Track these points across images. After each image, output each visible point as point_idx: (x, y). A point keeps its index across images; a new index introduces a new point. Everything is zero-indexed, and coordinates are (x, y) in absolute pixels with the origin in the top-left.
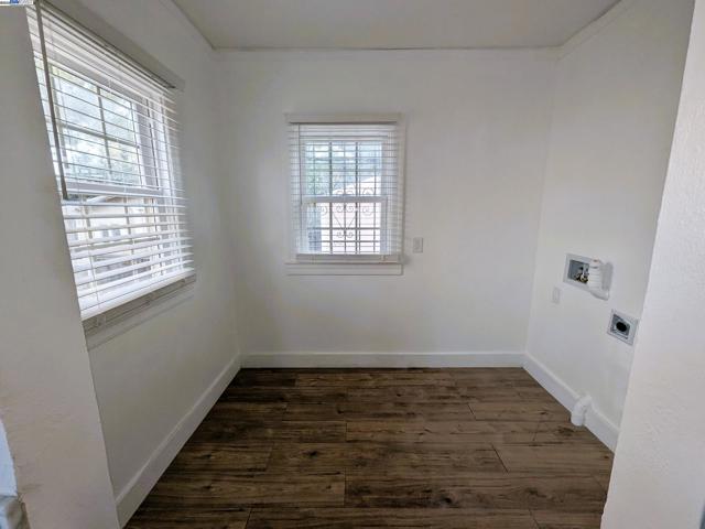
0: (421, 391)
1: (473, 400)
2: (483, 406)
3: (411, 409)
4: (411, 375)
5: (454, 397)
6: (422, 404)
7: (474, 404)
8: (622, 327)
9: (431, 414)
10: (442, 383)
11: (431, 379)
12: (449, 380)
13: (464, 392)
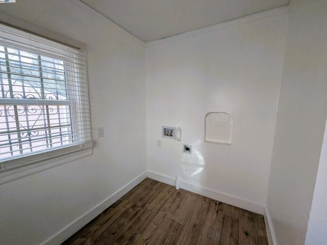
0: (123, 220)
1: (147, 205)
2: (152, 205)
3: (128, 235)
4: (108, 216)
5: (139, 210)
6: (130, 228)
7: (149, 207)
8: (187, 149)
9: (139, 229)
10: (128, 207)
11: (121, 209)
12: (129, 203)
13: (140, 204)
